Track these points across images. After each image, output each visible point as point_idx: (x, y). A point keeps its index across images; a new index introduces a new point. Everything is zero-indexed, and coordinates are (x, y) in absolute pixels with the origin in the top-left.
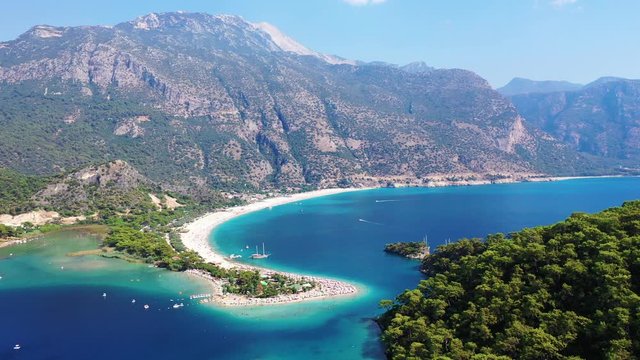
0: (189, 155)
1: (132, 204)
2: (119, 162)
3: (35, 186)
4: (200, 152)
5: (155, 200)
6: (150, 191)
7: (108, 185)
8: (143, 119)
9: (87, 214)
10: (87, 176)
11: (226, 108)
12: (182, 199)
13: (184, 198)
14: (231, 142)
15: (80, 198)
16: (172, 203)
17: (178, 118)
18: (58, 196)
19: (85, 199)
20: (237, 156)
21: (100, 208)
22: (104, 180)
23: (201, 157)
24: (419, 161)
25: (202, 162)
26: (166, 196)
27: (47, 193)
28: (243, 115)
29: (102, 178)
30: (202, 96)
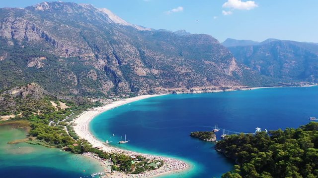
24: (188, 81)
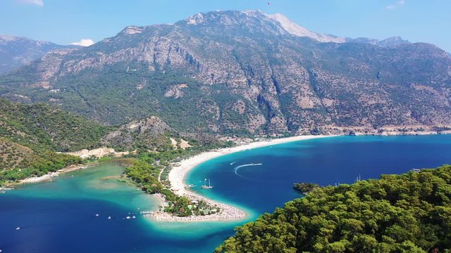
0: (210, 110)
1: (158, 145)
2: (153, 117)
3: (103, 132)
4: (218, 108)
5: (174, 142)
6: (172, 136)
7: (145, 132)
8: (183, 86)
9: (130, 150)
10: (133, 126)
11: (238, 78)
12: (192, 141)
13: (193, 141)
14: (239, 101)
15: (127, 140)
16: (184, 144)
17: (206, 85)
18: (115, 138)
19: (131, 141)
20: (242, 111)
21: (139, 147)
22: (143, 129)
23: (218, 112)
25: (218, 115)
26: (182, 140)
27: (109, 137)
28: (249, 82)
29: (142, 128)
30: (223, 69)
